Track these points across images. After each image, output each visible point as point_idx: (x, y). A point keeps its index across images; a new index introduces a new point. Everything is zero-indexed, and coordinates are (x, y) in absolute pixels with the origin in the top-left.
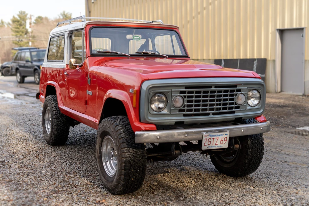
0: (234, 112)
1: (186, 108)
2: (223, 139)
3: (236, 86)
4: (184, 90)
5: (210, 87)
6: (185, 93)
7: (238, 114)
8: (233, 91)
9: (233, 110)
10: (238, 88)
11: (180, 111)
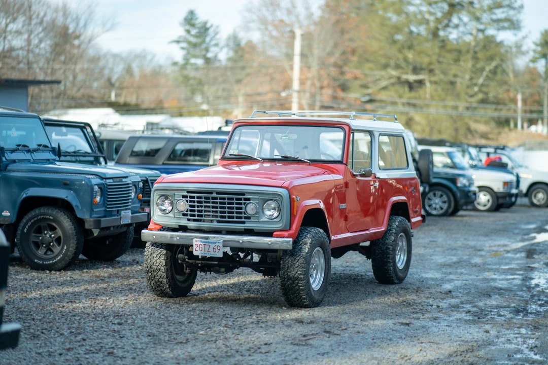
0: (244, 223)
1: (189, 213)
2: (216, 248)
3: (243, 194)
4: (186, 194)
5: (211, 193)
6: (187, 198)
7: (248, 225)
8: (240, 199)
9: (243, 220)
10: (246, 196)
11: (184, 215)
